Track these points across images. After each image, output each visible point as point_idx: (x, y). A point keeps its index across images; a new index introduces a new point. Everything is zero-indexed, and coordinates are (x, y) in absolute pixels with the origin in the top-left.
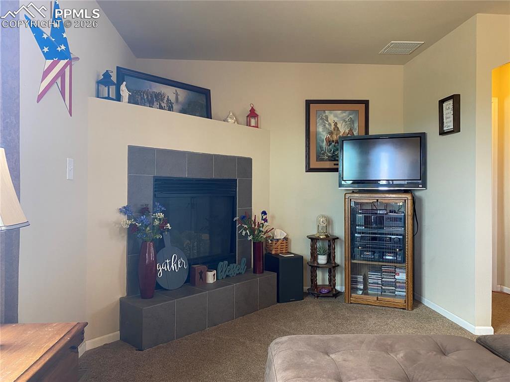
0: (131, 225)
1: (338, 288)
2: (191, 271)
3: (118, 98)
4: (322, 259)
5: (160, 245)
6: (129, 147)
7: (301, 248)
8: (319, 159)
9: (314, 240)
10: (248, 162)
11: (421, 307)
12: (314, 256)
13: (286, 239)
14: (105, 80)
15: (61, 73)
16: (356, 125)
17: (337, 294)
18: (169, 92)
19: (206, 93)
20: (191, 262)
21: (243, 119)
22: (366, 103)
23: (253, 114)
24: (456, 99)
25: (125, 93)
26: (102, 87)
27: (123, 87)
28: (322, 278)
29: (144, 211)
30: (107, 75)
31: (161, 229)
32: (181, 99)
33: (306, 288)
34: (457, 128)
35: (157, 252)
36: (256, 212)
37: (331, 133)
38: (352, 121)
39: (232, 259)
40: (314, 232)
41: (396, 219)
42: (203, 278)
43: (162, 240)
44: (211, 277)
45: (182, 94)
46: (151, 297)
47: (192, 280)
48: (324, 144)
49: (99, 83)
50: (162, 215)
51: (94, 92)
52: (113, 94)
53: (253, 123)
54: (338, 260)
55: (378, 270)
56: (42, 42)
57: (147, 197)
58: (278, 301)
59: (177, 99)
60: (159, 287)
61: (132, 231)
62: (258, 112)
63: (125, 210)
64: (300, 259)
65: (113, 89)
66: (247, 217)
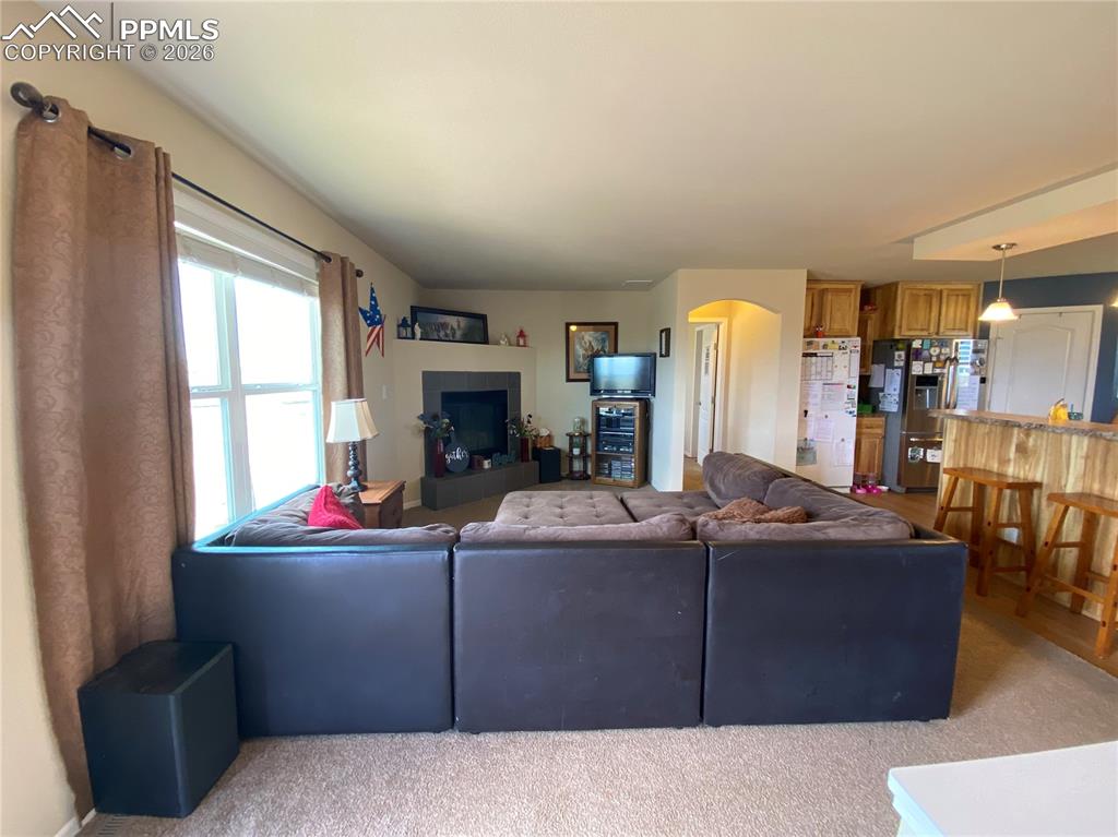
0: (427, 428)
1: (590, 473)
2: (471, 459)
3: (413, 338)
4: (576, 451)
5: (447, 441)
6: (424, 373)
7: (561, 443)
8: (577, 371)
9: (571, 436)
10: (518, 375)
11: (647, 487)
12: (572, 446)
13: (549, 436)
14: (403, 324)
15: (378, 335)
16: (607, 344)
17: (588, 477)
18: (452, 321)
19: (483, 318)
20: (472, 454)
21: (514, 339)
22: (616, 324)
23: (522, 334)
24: (668, 331)
25: (418, 331)
26: (401, 329)
27: (417, 326)
28: (577, 466)
29: (435, 417)
30: (404, 320)
31: (447, 429)
32: (462, 325)
33: (564, 474)
34: (667, 354)
35: (445, 446)
36: (524, 415)
37: (586, 350)
38: (603, 340)
39: (504, 451)
40: (571, 430)
41: (627, 421)
42: (481, 465)
43: (449, 438)
44: (487, 464)
45: (463, 321)
46: (442, 476)
47: (472, 465)
48: (581, 359)
49: (399, 326)
50: (447, 421)
51: (396, 335)
52: (409, 335)
53: (521, 342)
54: (589, 451)
55: (618, 459)
56: (366, 319)
57: (437, 408)
58: (541, 482)
59: (459, 326)
60: (447, 470)
61: (427, 432)
62: (526, 333)
63: (422, 417)
64: (558, 451)
65: (409, 329)
66: (517, 420)
